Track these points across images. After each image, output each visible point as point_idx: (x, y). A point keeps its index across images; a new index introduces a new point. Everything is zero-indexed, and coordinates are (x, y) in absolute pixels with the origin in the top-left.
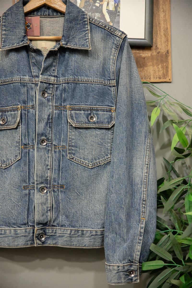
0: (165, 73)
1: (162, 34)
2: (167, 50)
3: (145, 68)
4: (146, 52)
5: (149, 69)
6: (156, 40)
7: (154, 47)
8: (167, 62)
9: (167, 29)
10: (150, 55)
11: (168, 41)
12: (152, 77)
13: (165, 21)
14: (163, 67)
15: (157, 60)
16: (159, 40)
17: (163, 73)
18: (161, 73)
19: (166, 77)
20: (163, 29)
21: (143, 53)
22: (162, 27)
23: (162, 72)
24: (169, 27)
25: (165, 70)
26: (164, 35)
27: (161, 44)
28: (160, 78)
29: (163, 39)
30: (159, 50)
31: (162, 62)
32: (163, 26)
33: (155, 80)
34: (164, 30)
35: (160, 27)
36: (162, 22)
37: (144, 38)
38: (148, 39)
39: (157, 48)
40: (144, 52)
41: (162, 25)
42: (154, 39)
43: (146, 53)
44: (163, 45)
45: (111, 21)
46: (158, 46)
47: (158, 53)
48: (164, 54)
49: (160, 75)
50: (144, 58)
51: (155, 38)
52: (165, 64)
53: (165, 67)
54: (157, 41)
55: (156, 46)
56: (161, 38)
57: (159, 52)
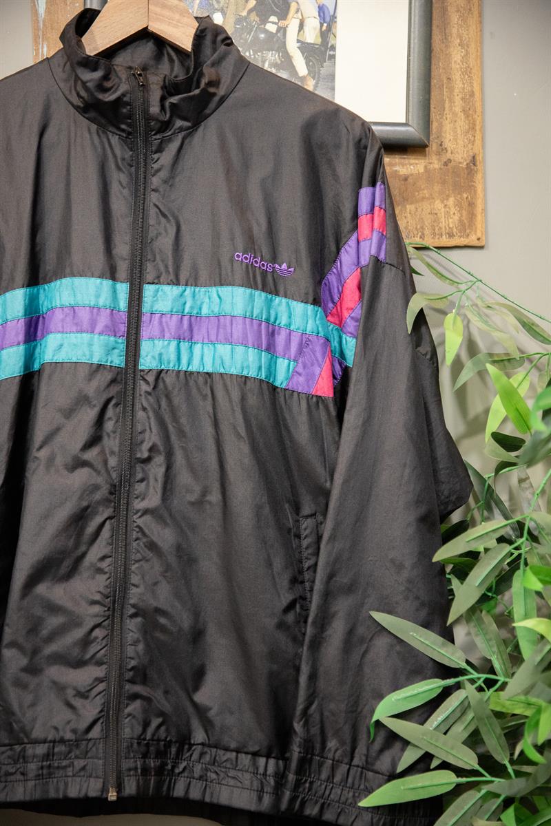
0: (465, 221)
1: (458, 109)
2: (471, 154)
3: (408, 207)
4: (412, 161)
5: (419, 210)
6: (441, 125)
7: (433, 147)
8: (471, 188)
9: (472, 94)
10: (422, 170)
11: (473, 128)
12: (427, 232)
13: (467, 71)
14: (459, 205)
15: (444, 182)
16: (448, 127)
17: (460, 221)
18: (453, 221)
19: (468, 231)
20: (460, 96)
21: (403, 165)
22: (456, 91)
23: (456, 218)
24: (476, 89)
25: (464, 213)
26: (464, 111)
27: (456, 140)
28: (451, 235)
29: (462, 124)
30: (449, 155)
31: (458, 188)
32: (461, 85)
33: (437, 240)
34: (462, 99)
35: (451, 90)
36: (457, 76)
37: (404, 121)
38: (415, 126)
39: (442, 149)
40: (406, 161)
41: (458, 84)
42: (434, 126)
43: (411, 164)
44: (460, 142)
45: (309, 74)
46: (447, 144)
47: (446, 164)
48: (464, 165)
49: (451, 226)
50: (406, 179)
51: (437, 121)
52: (465, 196)
53: (465, 204)
54: (444, 129)
55: (441, 145)
56: (455, 121)
57: (450, 161)
